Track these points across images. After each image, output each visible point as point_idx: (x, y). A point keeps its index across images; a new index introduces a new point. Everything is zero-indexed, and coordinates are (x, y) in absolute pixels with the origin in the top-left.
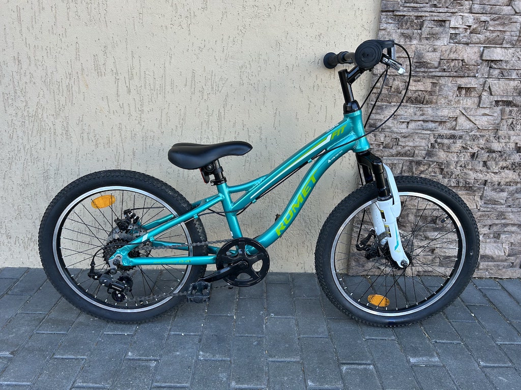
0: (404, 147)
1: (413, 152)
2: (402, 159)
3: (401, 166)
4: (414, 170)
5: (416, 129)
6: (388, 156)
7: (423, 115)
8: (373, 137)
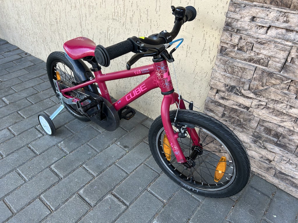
0: (258, 54)
1: (266, 62)
2: (254, 66)
3: (252, 72)
4: (265, 81)
5: (275, 38)
6: (241, 59)
7: (287, 22)
8: (229, 36)
